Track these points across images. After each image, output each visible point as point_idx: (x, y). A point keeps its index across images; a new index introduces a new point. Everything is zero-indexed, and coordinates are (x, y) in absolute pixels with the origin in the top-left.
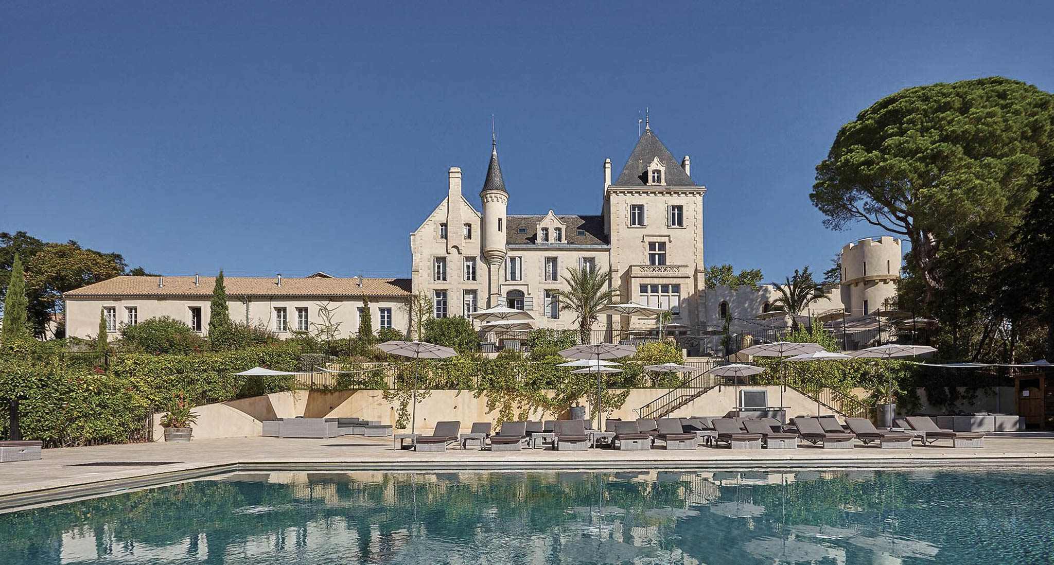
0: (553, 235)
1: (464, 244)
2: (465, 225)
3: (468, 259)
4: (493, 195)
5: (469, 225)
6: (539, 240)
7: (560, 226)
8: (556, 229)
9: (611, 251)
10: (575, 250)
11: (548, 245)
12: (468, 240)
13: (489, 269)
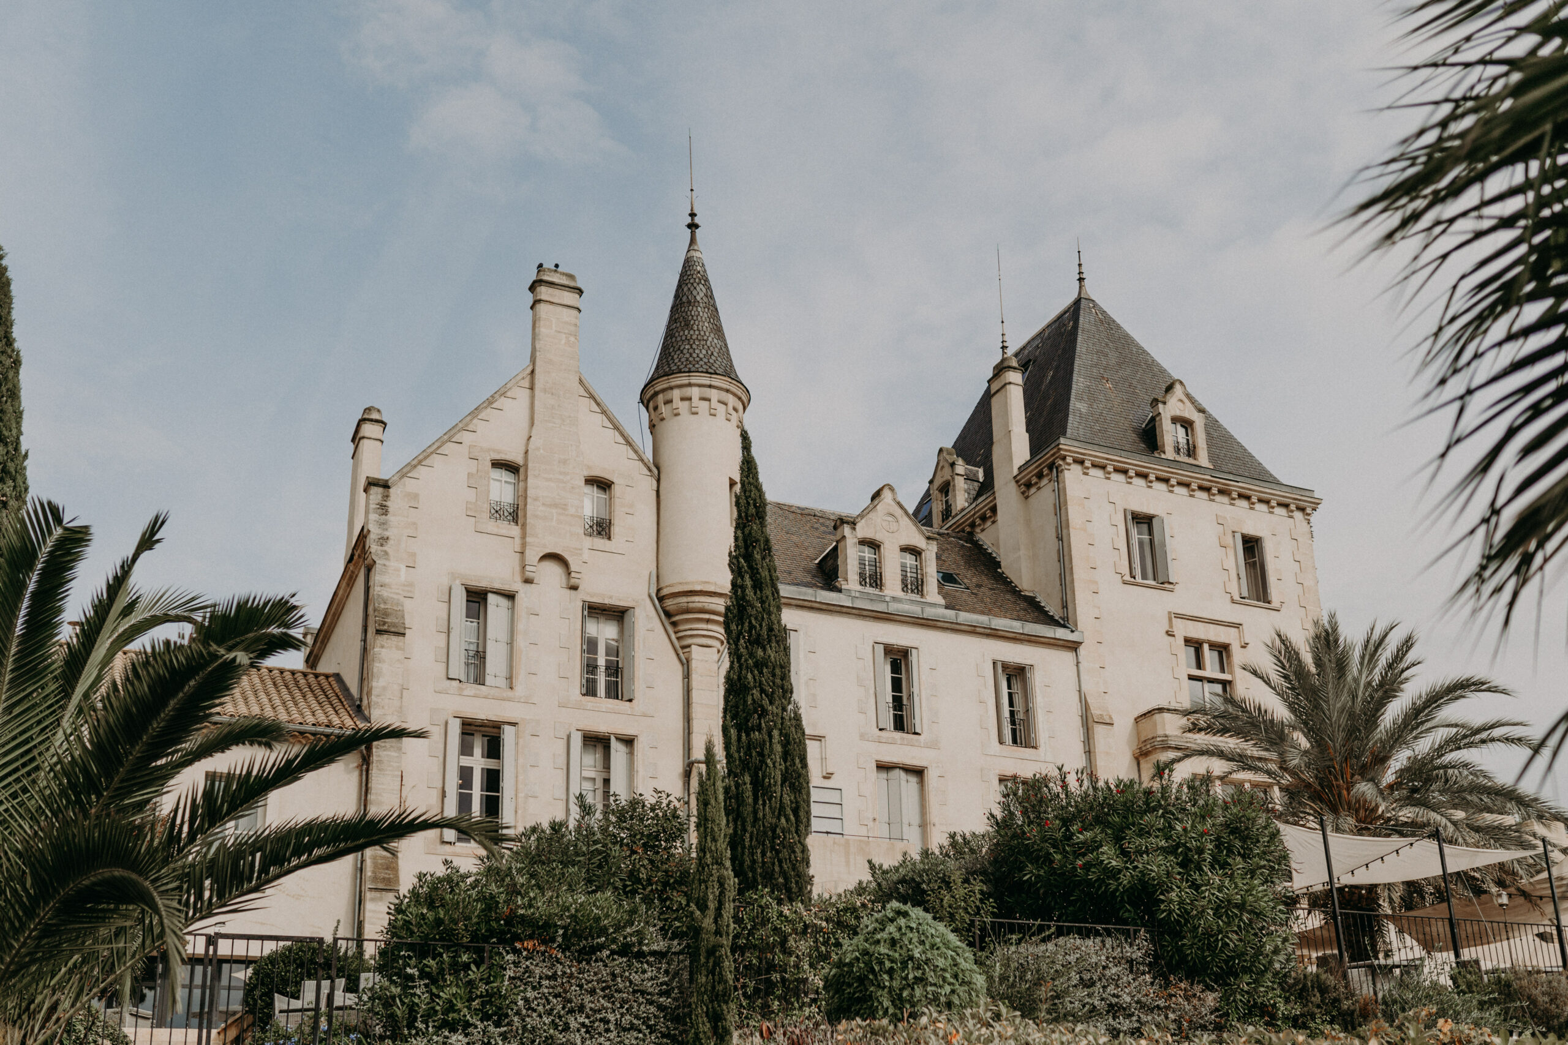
0: (893, 565)
1: (586, 555)
2: (591, 481)
3: (596, 611)
4: (695, 392)
5: (603, 485)
6: (851, 580)
7: (920, 542)
8: (906, 549)
9: (1082, 650)
10: (973, 631)
11: (881, 599)
12: (600, 542)
13: (686, 665)
